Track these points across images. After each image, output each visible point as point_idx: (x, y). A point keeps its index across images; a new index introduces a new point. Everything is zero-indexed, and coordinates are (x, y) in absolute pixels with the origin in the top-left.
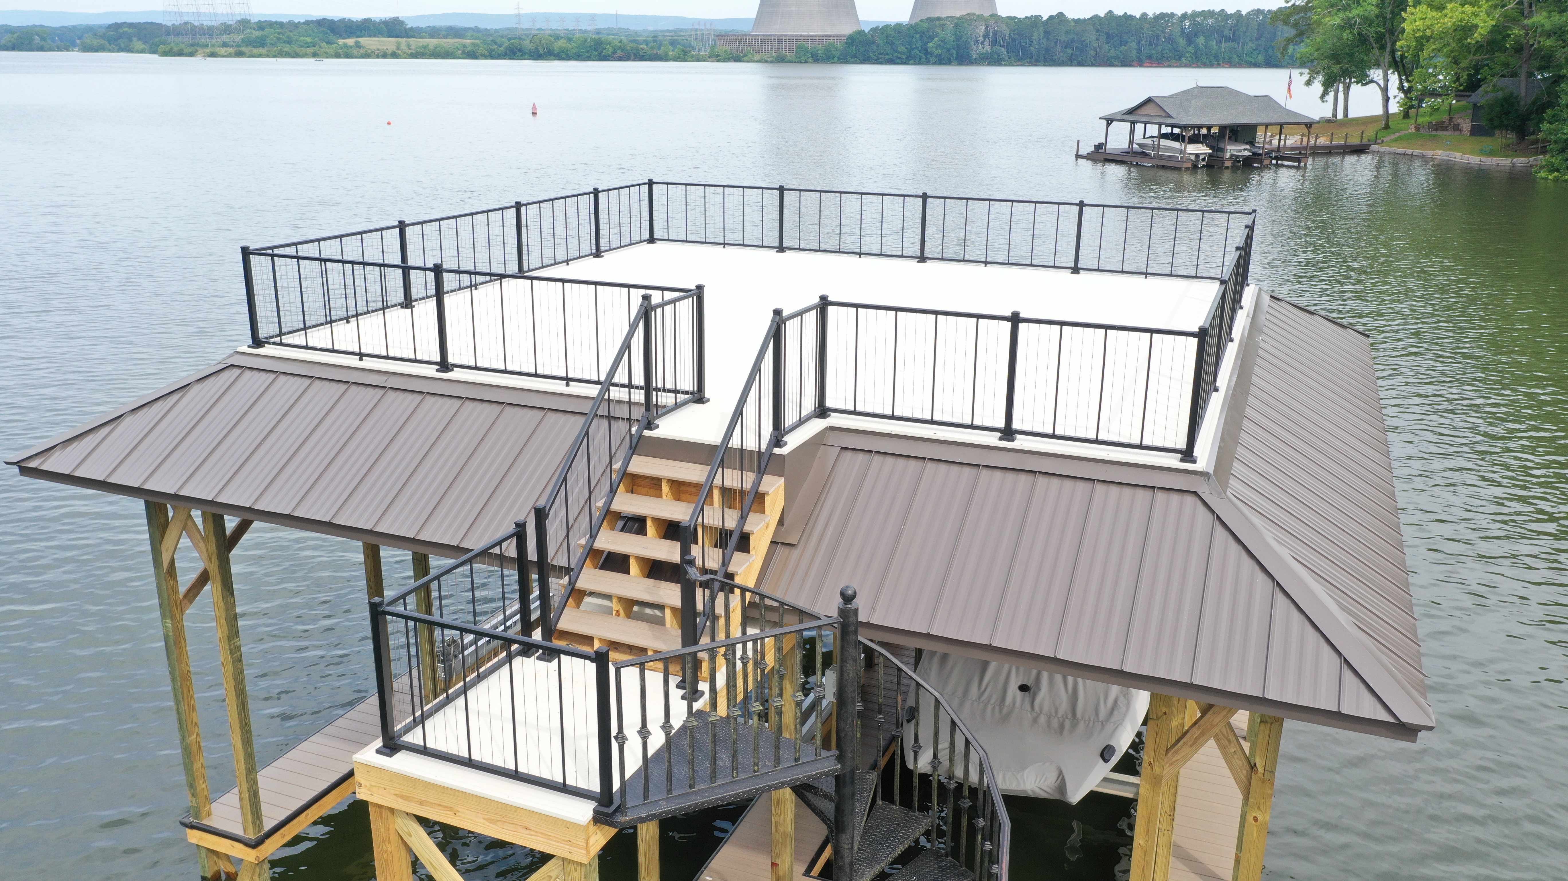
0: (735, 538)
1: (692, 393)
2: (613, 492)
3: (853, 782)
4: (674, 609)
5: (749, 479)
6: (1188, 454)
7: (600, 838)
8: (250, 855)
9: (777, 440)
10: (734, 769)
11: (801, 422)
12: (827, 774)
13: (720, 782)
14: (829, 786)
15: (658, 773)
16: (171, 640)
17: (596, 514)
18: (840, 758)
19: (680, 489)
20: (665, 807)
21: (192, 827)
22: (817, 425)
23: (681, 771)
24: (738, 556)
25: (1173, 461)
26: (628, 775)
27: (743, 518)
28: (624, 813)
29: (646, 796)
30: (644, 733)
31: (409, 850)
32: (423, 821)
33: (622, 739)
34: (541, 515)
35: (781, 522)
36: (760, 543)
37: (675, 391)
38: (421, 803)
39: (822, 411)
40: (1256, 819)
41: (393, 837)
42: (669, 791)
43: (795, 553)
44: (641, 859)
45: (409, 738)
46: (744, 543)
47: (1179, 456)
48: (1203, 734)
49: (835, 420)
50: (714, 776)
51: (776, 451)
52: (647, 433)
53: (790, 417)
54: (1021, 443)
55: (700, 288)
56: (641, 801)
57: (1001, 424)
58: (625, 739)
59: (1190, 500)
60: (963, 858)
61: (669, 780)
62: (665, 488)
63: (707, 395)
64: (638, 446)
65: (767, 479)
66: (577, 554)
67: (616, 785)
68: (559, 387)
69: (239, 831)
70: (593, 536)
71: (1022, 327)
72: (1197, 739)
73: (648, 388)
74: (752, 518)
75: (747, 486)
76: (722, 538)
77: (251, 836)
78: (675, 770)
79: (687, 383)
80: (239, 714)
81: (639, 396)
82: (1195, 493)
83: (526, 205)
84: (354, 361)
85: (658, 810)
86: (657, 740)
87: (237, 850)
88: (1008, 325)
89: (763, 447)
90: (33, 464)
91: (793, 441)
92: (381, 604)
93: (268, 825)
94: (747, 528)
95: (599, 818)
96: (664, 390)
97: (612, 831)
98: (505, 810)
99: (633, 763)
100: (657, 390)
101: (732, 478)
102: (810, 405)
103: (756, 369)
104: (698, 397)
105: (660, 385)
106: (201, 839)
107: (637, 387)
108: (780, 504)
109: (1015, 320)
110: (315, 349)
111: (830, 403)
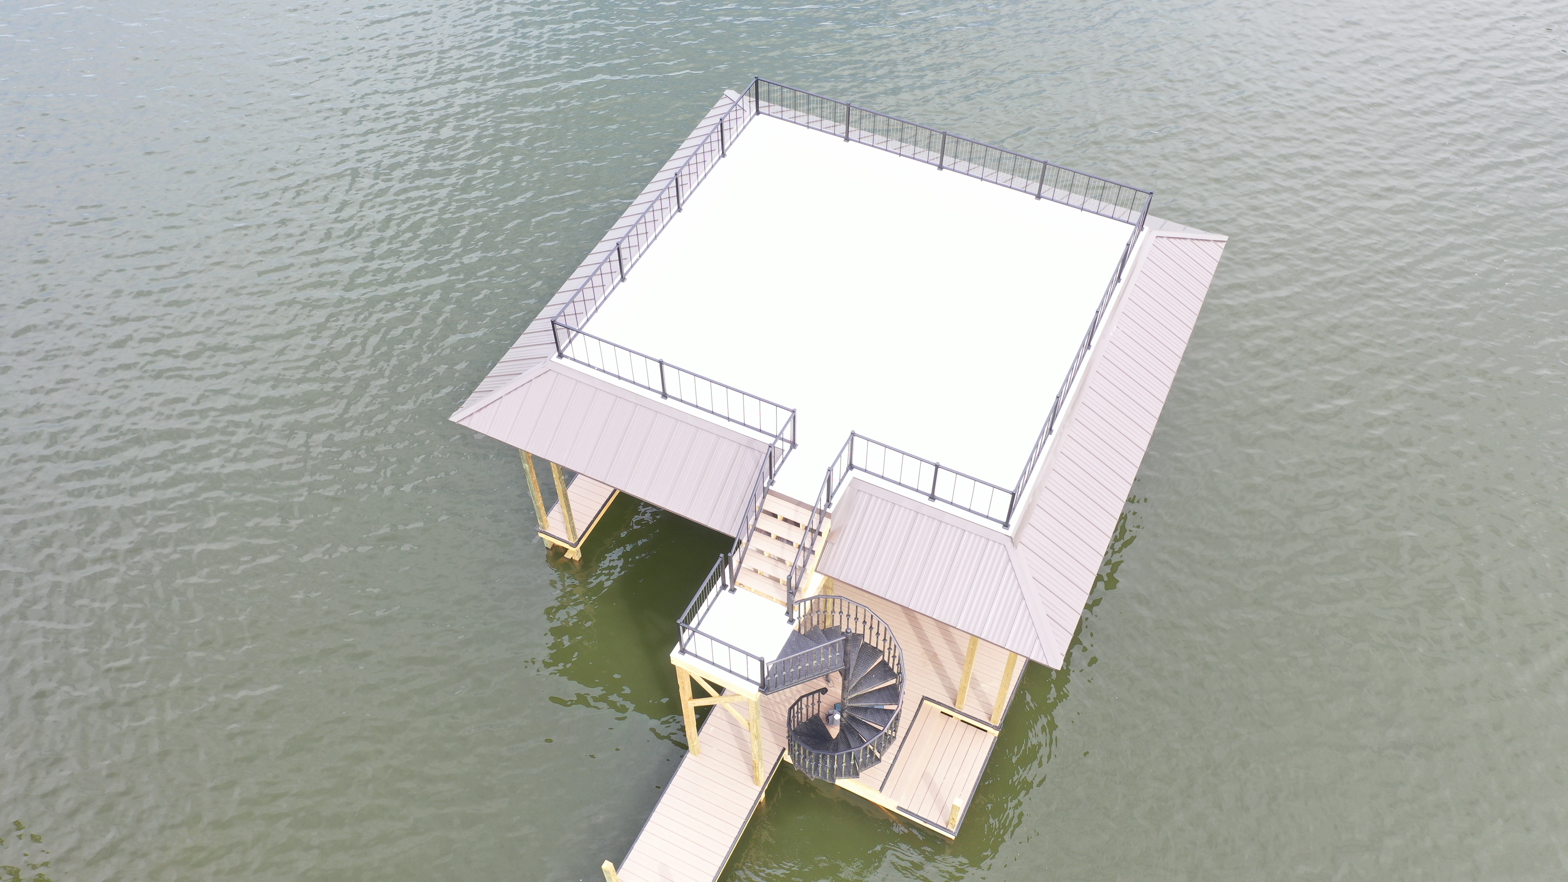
1: (791, 442)
6: (1006, 525)
9: (829, 506)
11: (840, 483)
17: (750, 527)
25: (999, 528)
28: (769, 691)
39: (852, 466)
43: (835, 546)
45: (688, 649)
47: (1002, 525)
49: (857, 473)
51: (828, 509)
52: (771, 485)
54: (938, 504)
56: (774, 687)
57: (930, 492)
59: (1002, 546)
63: (797, 442)
64: (768, 493)
65: (825, 523)
68: (724, 423)
69: (566, 539)
71: (940, 469)
75: (816, 528)
77: (573, 541)
79: (788, 434)
84: (615, 381)
87: (567, 546)
88: (934, 466)
89: (823, 508)
91: (835, 500)
93: (579, 537)
95: (760, 691)
104: (793, 445)
109: (937, 467)
110: (593, 367)
111: (854, 463)
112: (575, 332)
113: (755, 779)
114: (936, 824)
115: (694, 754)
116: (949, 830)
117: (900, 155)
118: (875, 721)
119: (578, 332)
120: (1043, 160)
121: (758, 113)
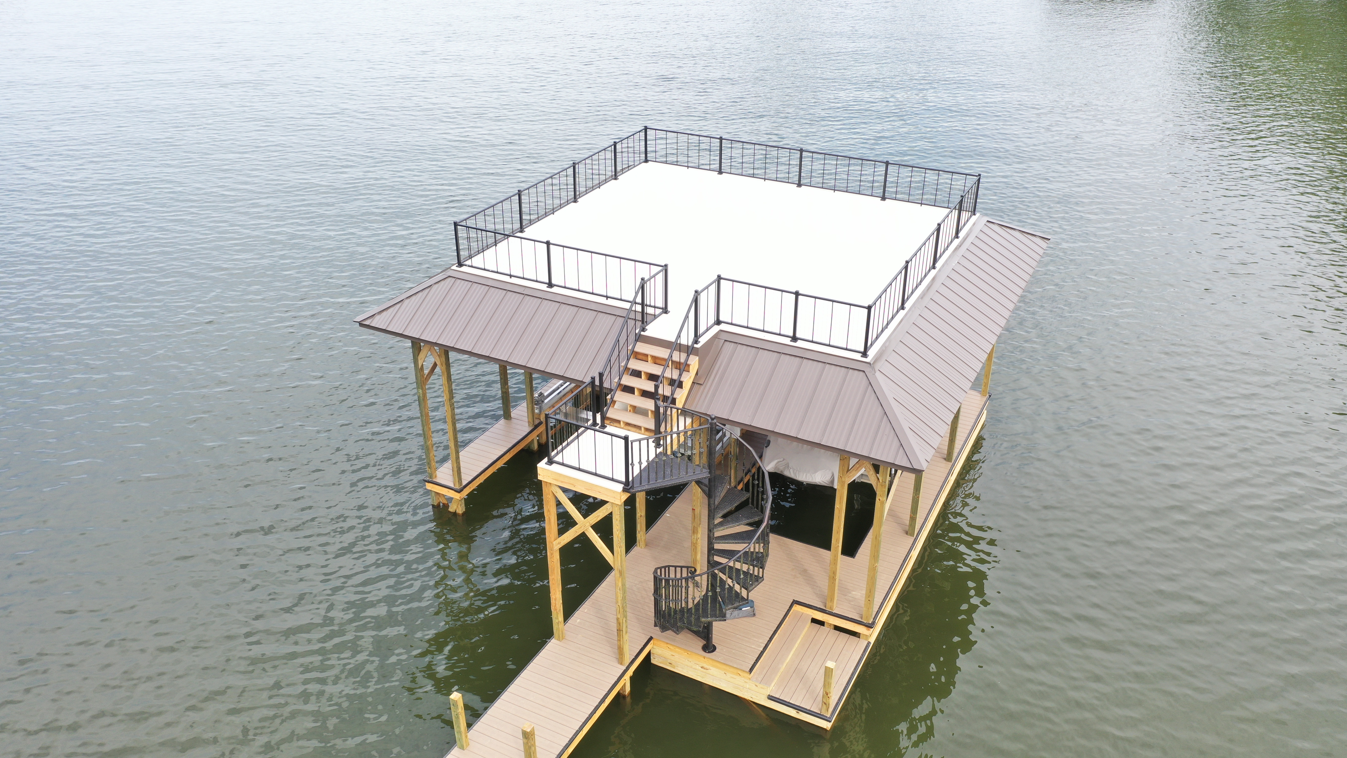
0: (677, 383)
1: (662, 309)
2: (628, 360)
3: (715, 481)
4: (652, 411)
5: (684, 356)
6: (864, 354)
7: (625, 496)
8: (456, 496)
9: (696, 342)
10: (672, 475)
11: (707, 330)
12: (705, 478)
13: (666, 480)
14: (706, 482)
15: (645, 475)
16: (421, 398)
17: (622, 369)
18: (710, 473)
19: (656, 360)
20: (647, 487)
21: (429, 482)
22: (716, 329)
23: (653, 475)
24: (678, 390)
25: (858, 357)
26: (635, 475)
27: (680, 375)
28: (633, 489)
29: (641, 484)
30: (640, 463)
31: (556, 498)
32: (561, 488)
33: (632, 464)
34: (601, 375)
35: (697, 374)
36: (687, 383)
37: (655, 307)
38: (562, 482)
39: (718, 322)
40: (879, 500)
41: (551, 493)
42: (649, 482)
43: (702, 387)
44: (637, 505)
45: (556, 459)
46: (680, 385)
47: (861, 354)
48: (860, 466)
49: (723, 327)
50: (664, 477)
51: (695, 346)
52: (642, 333)
53: (702, 328)
54: (799, 344)
55: (666, 266)
56: (639, 485)
57: (791, 334)
58: (634, 465)
59: (862, 373)
60: (760, 509)
61: (649, 479)
62: (649, 358)
63: (669, 309)
64: (639, 338)
65: (691, 357)
66: (614, 386)
67: (631, 479)
68: (603, 300)
69: (452, 485)
70: (620, 379)
71: (800, 297)
72: (858, 468)
73: (643, 304)
74: (685, 374)
75: (682, 361)
76: (672, 382)
77: (457, 487)
78: (651, 474)
79: (660, 303)
80: (453, 433)
81: (639, 308)
82: (864, 371)
83: (578, 163)
84: (507, 279)
85: (644, 488)
86: (644, 464)
87: (451, 494)
88: (794, 296)
89: (690, 344)
90: (367, 323)
91: (703, 340)
92: (548, 414)
93: (464, 483)
94: (682, 379)
95: (625, 490)
96: (650, 306)
97: (629, 495)
98: (592, 486)
99: (637, 471)
100: (647, 305)
101: (676, 356)
102: (712, 320)
103: (687, 317)
104: (665, 310)
105: (648, 303)
106: (433, 488)
107: (638, 304)
108: (696, 367)
109: (797, 294)
110: (488, 271)
111: (721, 319)
113: (620, 659)
114: (810, 711)
115: (559, 639)
116: (823, 716)
117: (765, 179)
120: (885, 160)
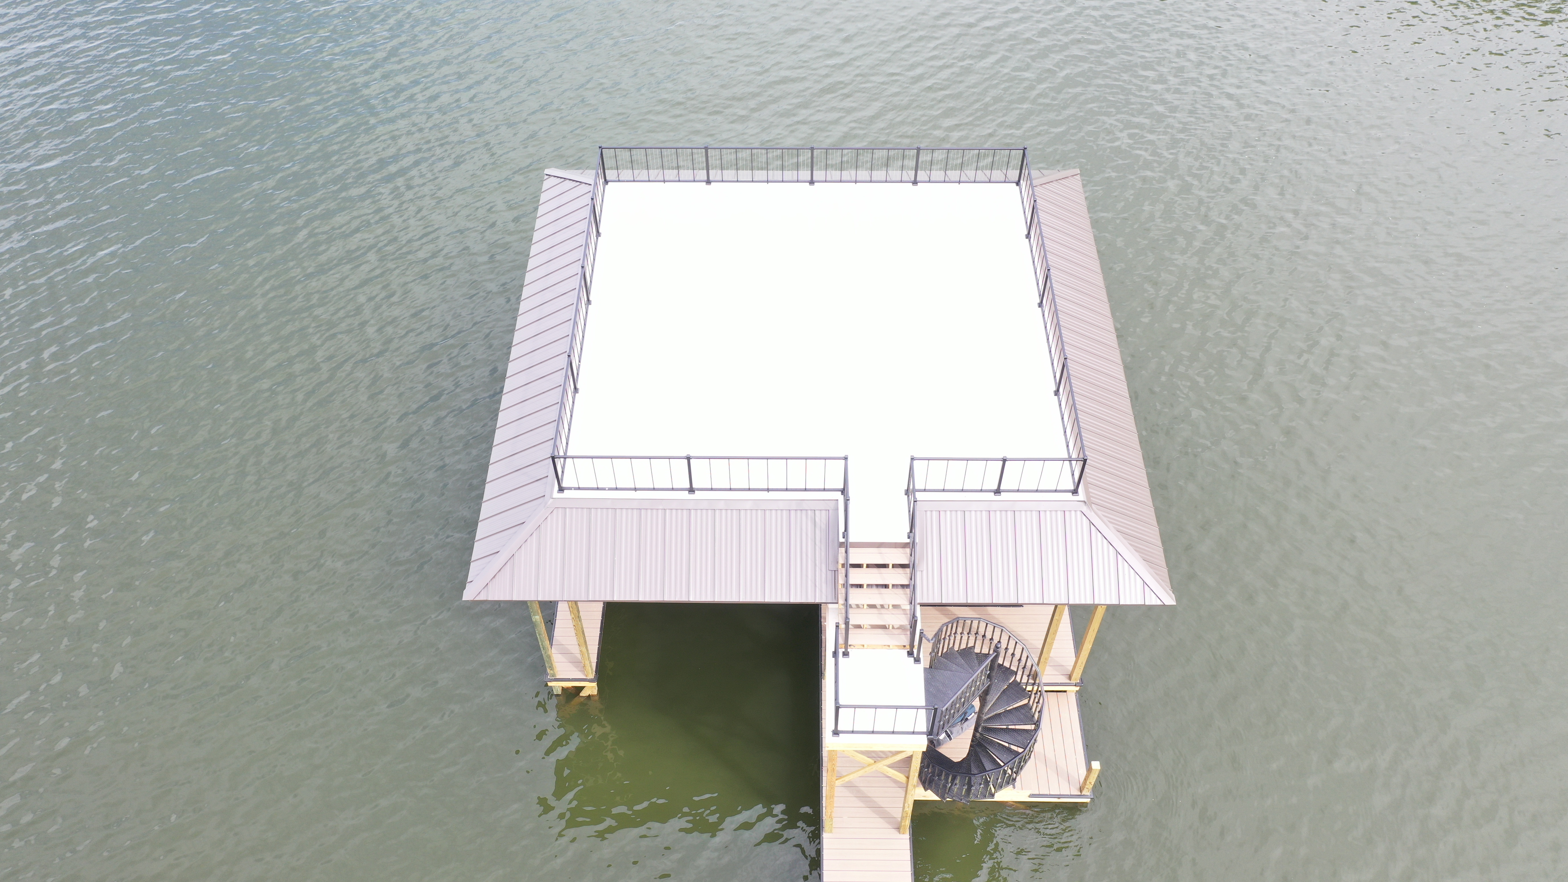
6: (1075, 492)
25: (1069, 496)
47: (1071, 493)
54: (1005, 496)
59: (1079, 513)
68: (764, 495)
71: (1008, 462)
77: (591, 677)
82: (1081, 511)
84: (631, 495)
88: (1001, 462)
110: (603, 489)
112: (562, 460)
113: (902, 829)
114: (1071, 795)
115: (830, 832)
116: (1084, 795)
118: (1012, 722)
119: (565, 458)
121: (606, 182)
